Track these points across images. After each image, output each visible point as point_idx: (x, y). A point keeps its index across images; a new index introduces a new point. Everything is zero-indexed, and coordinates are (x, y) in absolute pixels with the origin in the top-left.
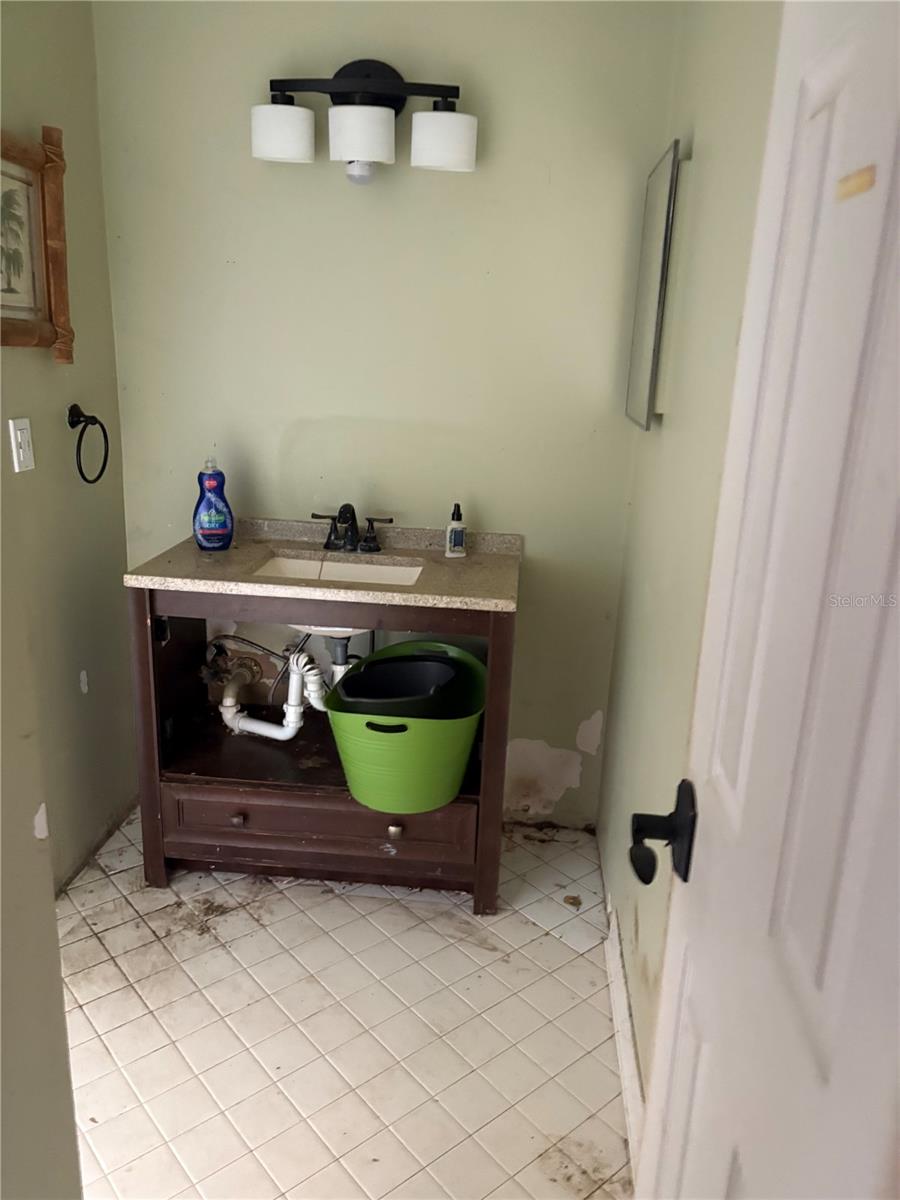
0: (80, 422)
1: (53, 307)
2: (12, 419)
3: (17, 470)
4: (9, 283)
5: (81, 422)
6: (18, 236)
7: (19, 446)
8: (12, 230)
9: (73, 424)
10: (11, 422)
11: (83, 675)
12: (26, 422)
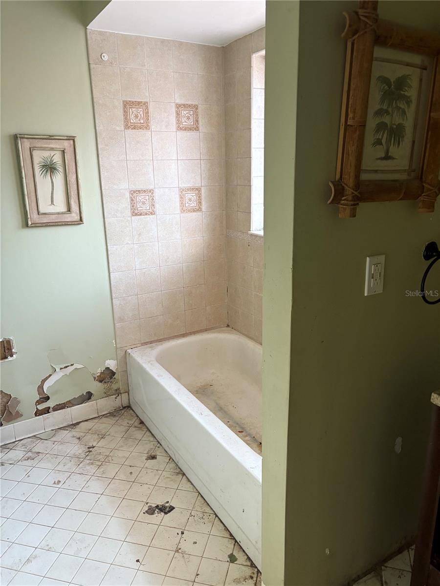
0: (432, 256)
1: (425, 168)
2: (368, 257)
3: (366, 295)
4: (387, 152)
5: (434, 256)
6: (404, 112)
7: (372, 276)
8: (399, 108)
9: (427, 257)
10: (368, 259)
11: (399, 441)
12: (382, 258)
